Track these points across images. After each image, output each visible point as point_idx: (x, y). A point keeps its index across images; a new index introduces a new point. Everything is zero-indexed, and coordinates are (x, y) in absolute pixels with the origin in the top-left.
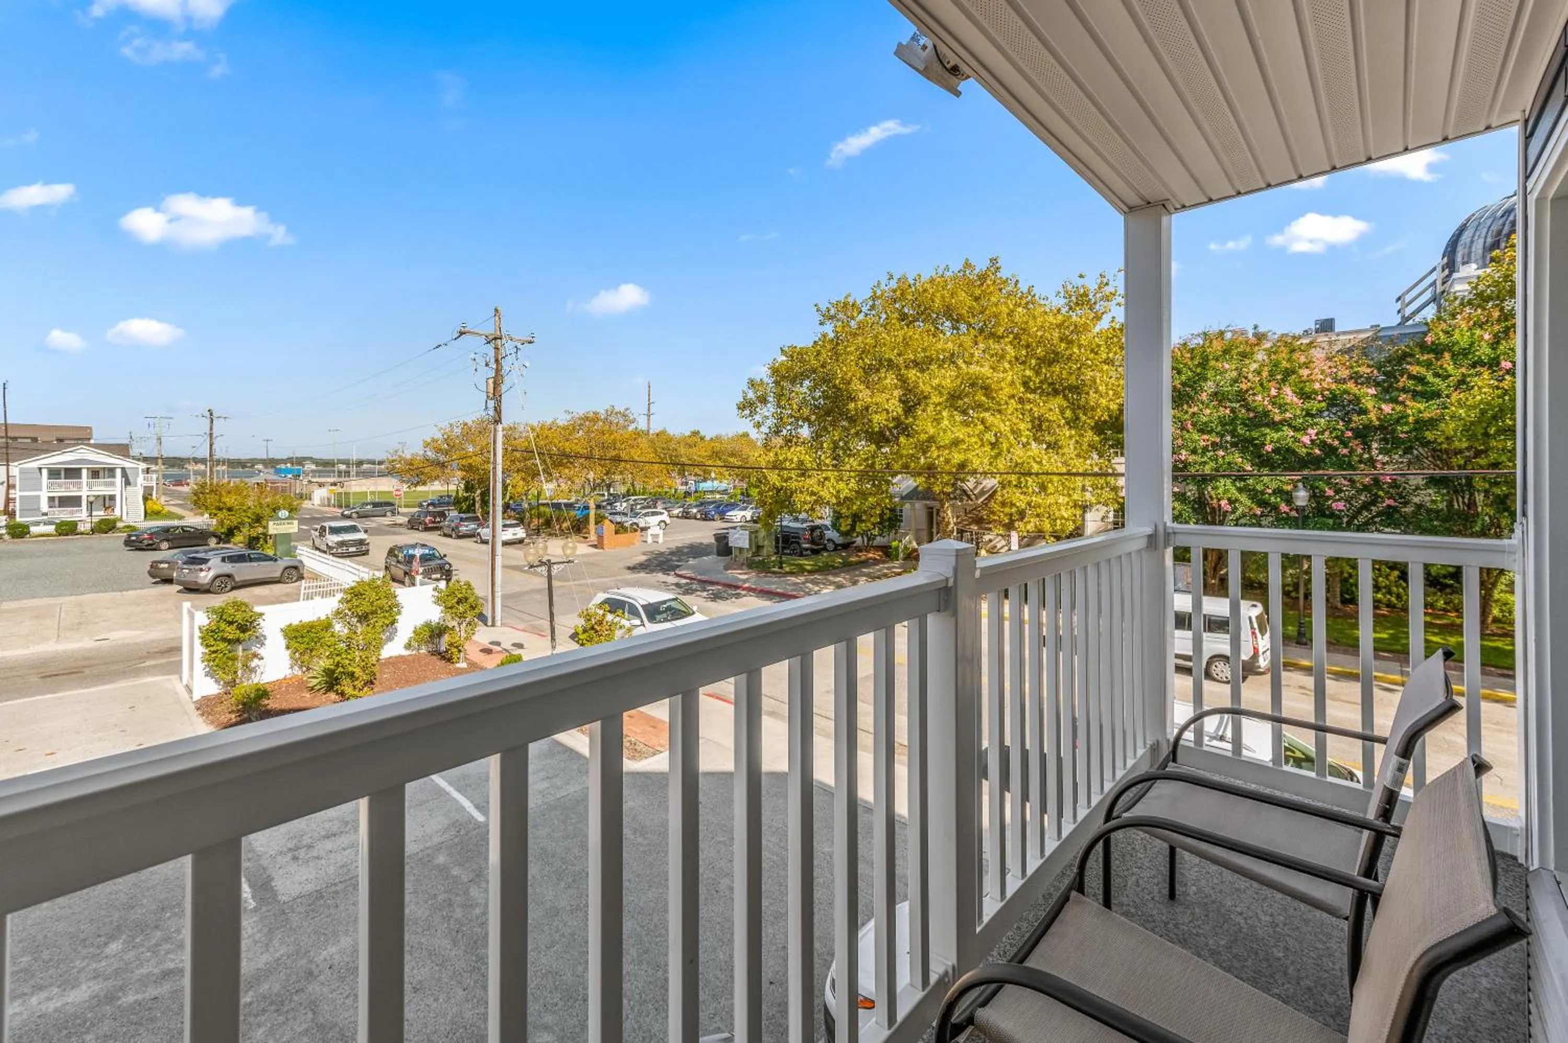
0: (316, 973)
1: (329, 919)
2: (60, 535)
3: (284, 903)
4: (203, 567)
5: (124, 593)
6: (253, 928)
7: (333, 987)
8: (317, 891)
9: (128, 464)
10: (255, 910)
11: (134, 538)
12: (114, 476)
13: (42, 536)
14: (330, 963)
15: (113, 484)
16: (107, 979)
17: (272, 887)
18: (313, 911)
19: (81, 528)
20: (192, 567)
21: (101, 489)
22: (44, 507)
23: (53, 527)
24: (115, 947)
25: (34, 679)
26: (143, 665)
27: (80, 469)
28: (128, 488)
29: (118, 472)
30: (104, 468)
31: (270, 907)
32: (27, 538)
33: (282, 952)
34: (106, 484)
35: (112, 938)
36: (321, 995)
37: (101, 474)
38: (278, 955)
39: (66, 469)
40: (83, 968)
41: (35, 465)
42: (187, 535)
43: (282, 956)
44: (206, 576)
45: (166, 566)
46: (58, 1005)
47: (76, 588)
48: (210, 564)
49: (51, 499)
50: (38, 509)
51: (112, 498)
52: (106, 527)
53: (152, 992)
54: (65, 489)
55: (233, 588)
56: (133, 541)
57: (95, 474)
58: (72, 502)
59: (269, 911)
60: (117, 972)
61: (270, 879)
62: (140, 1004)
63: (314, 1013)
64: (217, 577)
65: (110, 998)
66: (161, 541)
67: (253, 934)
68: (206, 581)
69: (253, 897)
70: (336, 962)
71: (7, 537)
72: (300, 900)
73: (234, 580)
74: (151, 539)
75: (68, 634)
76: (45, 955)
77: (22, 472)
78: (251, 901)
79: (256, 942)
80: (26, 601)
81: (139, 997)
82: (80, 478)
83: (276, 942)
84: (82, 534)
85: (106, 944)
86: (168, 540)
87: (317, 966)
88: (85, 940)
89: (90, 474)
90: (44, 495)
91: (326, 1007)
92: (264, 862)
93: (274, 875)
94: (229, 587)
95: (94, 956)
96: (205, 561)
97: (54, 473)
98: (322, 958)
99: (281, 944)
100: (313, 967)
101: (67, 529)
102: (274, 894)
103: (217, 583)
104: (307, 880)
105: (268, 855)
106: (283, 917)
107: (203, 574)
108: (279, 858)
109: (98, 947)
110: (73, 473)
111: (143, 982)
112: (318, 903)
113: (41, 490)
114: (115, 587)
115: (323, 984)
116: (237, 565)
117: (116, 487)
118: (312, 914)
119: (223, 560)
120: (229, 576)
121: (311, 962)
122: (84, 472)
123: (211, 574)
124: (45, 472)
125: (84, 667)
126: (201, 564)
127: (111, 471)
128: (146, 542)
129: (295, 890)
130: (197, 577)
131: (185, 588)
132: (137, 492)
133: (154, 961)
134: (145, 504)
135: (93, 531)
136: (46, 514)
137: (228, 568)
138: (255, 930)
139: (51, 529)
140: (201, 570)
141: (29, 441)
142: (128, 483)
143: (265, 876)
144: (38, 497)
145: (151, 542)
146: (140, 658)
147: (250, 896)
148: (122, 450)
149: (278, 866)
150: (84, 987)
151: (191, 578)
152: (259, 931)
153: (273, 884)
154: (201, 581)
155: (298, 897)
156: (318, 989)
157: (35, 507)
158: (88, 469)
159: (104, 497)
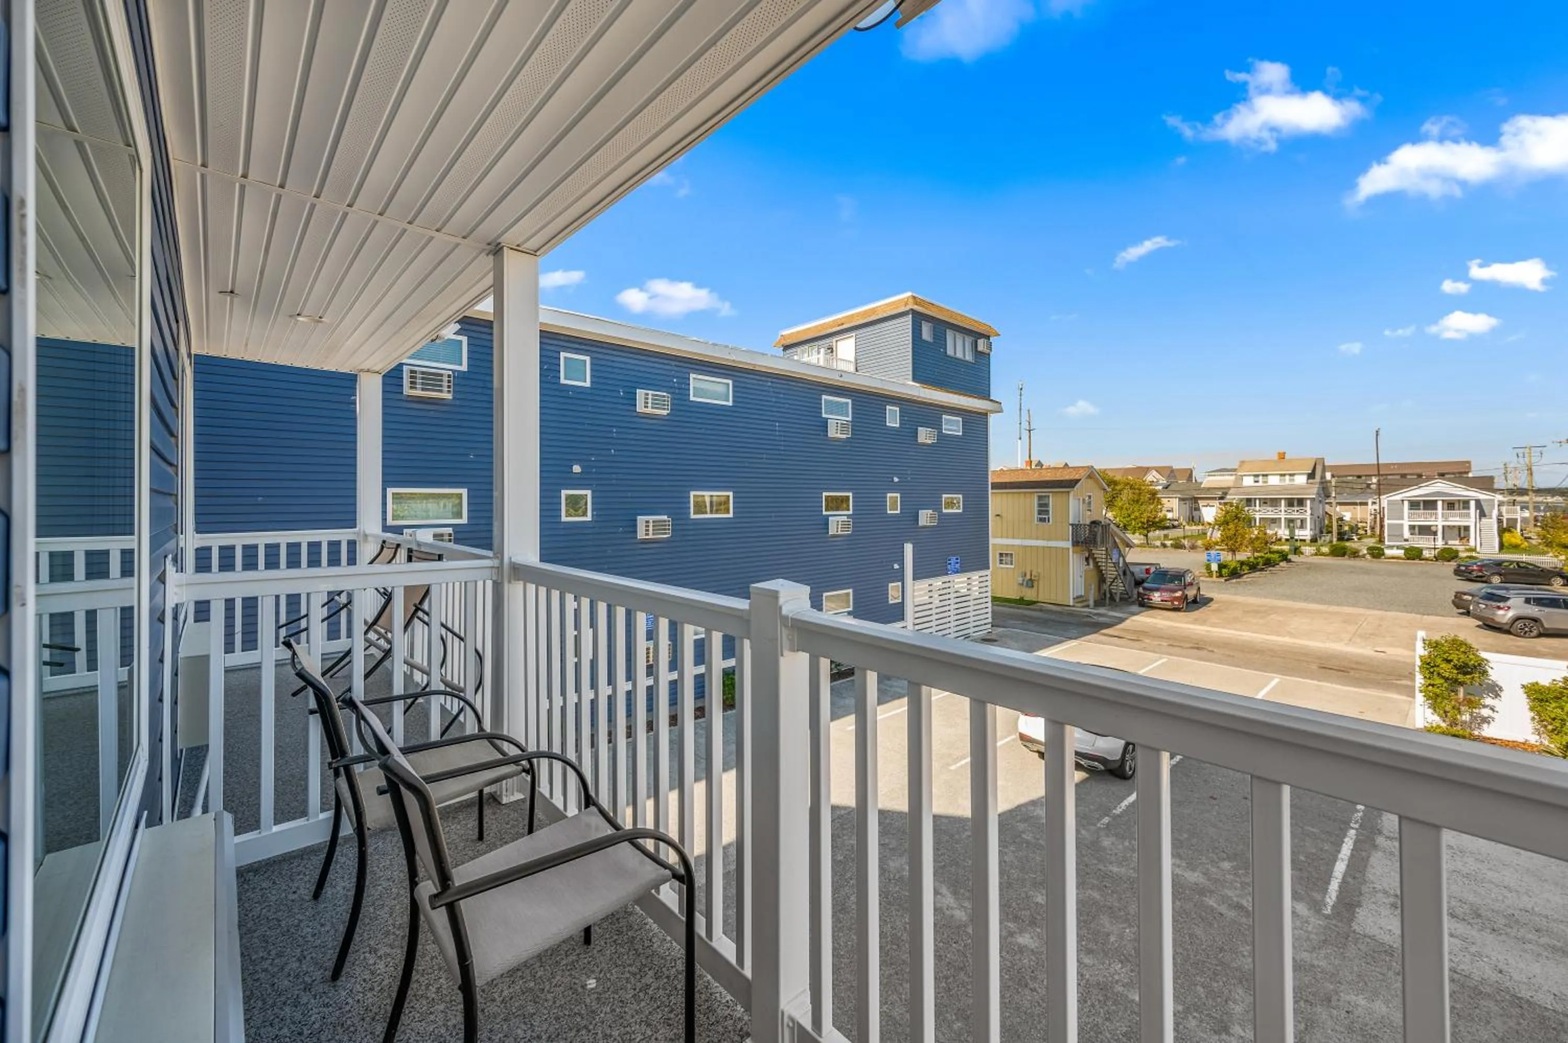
0: (1334, 1003)
1: (1381, 977)
2: (1408, 559)
3: (1354, 932)
4: (1501, 605)
5: (1425, 617)
6: (1313, 928)
7: (1337, 1027)
8: (1391, 947)
9: (1483, 496)
10: (1327, 917)
11: (1463, 568)
12: (1468, 508)
13: (1393, 558)
14: (1351, 1009)
15: (1468, 515)
16: (1209, 880)
17: (1354, 912)
18: (1373, 958)
19: (1426, 554)
20: (1489, 603)
21: (1456, 520)
22: (1407, 534)
23: (1403, 551)
24: (1226, 865)
25: (1314, 667)
26: (1398, 682)
27: (1436, 501)
28: (1483, 520)
29: (1473, 504)
30: (1459, 501)
31: (1340, 924)
32: (1382, 559)
33: (1320, 964)
34: (1461, 515)
35: (1229, 859)
36: (1323, 1023)
37: (1456, 506)
38: (1316, 963)
39: (1424, 501)
40: (1204, 864)
41: (1398, 497)
42: (1523, 571)
43: (1318, 966)
44: (1504, 615)
45: (1470, 598)
46: (1180, 873)
47: (1388, 604)
48: (1509, 603)
49: (1412, 528)
50: (1402, 535)
51: (1467, 528)
52: (1447, 555)
53: (1223, 909)
54: (1423, 520)
55: (1540, 635)
56: (1464, 571)
57: (1450, 505)
58: (1426, 530)
59: (1336, 926)
60: (1216, 881)
61: (1359, 905)
62: (1212, 910)
63: (1306, 1029)
64: (1518, 619)
65: (1202, 892)
66: (1493, 574)
67: (1311, 932)
68: (1504, 621)
69: (1334, 907)
70: (1356, 1013)
71: (1368, 557)
72: (1369, 940)
73: (1542, 626)
74: (1480, 571)
75: (1358, 640)
76: (1194, 841)
77: (1390, 503)
78: (1329, 908)
79: (1308, 939)
80: (1346, 608)
81: (1215, 905)
82: (1436, 509)
83: (1323, 952)
84: (1427, 559)
85: (1224, 860)
86: (1500, 575)
87: (1339, 1000)
88: (1216, 848)
89: (1446, 506)
90: (1406, 523)
91: (1319, 1036)
92: (1364, 889)
93: (1364, 904)
94: (1535, 632)
95: (1212, 861)
96: (1505, 599)
97: (1414, 505)
98: (1348, 998)
99: (1326, 958)
100: (1335, 998)
101: (1414, 554)
102: (1352, 919)
103: (1519, 624)
104: (1390, 931)
105: (1371, 885)
106: (1343, 940)
107: (1501, 612)
108: (1380, 895)
109: (1218, 858)
110: (1430, 505)
111: (1224, 899)
112: (1383, 956)
113: (1403, 519)
114: (1421, 610)
115: (1332, 1017)
116: (1547, 610)
117: (1470, 519)
118: (1369, 960)
119: (1528, 601)
120: (1535, 620)
121: (1337, 993)
122: (1440, 504)
123: (1511, 614)
124: (1406, 504)
125: (1352, 669)
126: (1499, 602)
127: (1466, 504)
128: (1475, 574)
129: (1372, 930)
130: (1494, 614)
131: (1485, 624)
132: (1491, 523)
133: (1238, 892)
134: (1500, 537)
135: (1437, 558)
136: (1406, 540)
137: (1533, 611)
138: (1315, 931)
139: (1401, 553)
140: (1499, 608)
141: (1398, 477)
142: (1482, 514)
143: (1356, 899)
144: (1402, 525)
145: (1480, 574)
146: (1400, 676)
147: (1331, 904)
148: (1486, 483)
149: (1373, 900)
150: (1196, 875)
151: (1487, 614)
152: (1316, 934)
153: (1357, 910)
154: (1498, 619)
155: (1369, 937)
156: (1324, 1017)
157: (1397, 533)
158: (1443, 501)
159: (1459, 528)
